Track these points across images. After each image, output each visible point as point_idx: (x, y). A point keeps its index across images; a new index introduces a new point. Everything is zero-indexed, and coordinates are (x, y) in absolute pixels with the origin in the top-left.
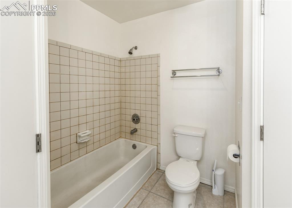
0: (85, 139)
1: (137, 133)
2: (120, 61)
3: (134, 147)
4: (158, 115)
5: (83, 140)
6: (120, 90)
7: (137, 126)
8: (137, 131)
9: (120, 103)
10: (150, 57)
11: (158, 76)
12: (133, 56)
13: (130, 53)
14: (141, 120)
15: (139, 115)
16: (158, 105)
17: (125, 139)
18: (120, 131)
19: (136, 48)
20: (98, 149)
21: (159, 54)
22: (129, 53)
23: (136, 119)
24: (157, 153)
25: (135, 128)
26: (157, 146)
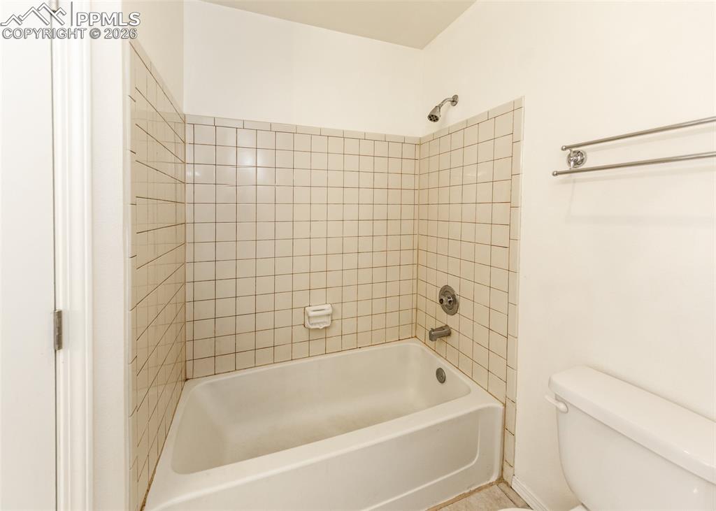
0: (318, 323)
1: (449, 340)
2: (420, 144)
3: (441, 376)
4: (511, 304)
5: (315, 324)
6: (416, 217)
7: (451, 321)
8: (452, 335)
9: (416, 251)
10: (491, 117)
11: (514, 175)
12: (447, 126)
13: (433, 118)
14: (461, 306)
15: (457, 292)
16: (511, 271)
17: (424, 347)
18: (414, 321)
19: (454, 101)
20: (351, 352)
21: (520, 100)
22: (431, 120)
23: (449, 301)
24: (504, 428)
25: (447, 326)
26: (505, 405)
